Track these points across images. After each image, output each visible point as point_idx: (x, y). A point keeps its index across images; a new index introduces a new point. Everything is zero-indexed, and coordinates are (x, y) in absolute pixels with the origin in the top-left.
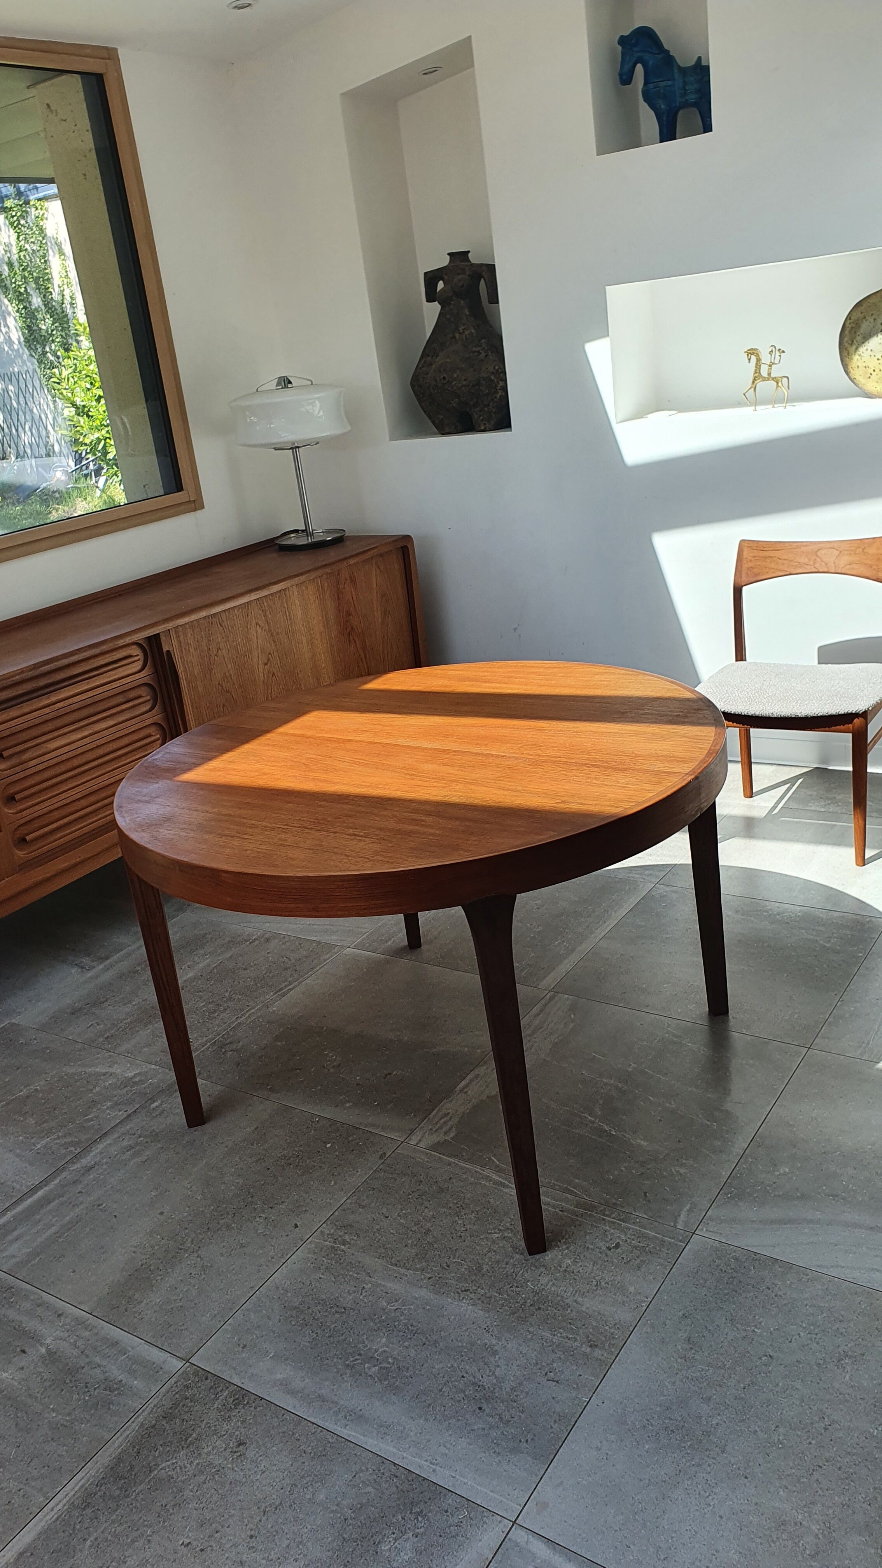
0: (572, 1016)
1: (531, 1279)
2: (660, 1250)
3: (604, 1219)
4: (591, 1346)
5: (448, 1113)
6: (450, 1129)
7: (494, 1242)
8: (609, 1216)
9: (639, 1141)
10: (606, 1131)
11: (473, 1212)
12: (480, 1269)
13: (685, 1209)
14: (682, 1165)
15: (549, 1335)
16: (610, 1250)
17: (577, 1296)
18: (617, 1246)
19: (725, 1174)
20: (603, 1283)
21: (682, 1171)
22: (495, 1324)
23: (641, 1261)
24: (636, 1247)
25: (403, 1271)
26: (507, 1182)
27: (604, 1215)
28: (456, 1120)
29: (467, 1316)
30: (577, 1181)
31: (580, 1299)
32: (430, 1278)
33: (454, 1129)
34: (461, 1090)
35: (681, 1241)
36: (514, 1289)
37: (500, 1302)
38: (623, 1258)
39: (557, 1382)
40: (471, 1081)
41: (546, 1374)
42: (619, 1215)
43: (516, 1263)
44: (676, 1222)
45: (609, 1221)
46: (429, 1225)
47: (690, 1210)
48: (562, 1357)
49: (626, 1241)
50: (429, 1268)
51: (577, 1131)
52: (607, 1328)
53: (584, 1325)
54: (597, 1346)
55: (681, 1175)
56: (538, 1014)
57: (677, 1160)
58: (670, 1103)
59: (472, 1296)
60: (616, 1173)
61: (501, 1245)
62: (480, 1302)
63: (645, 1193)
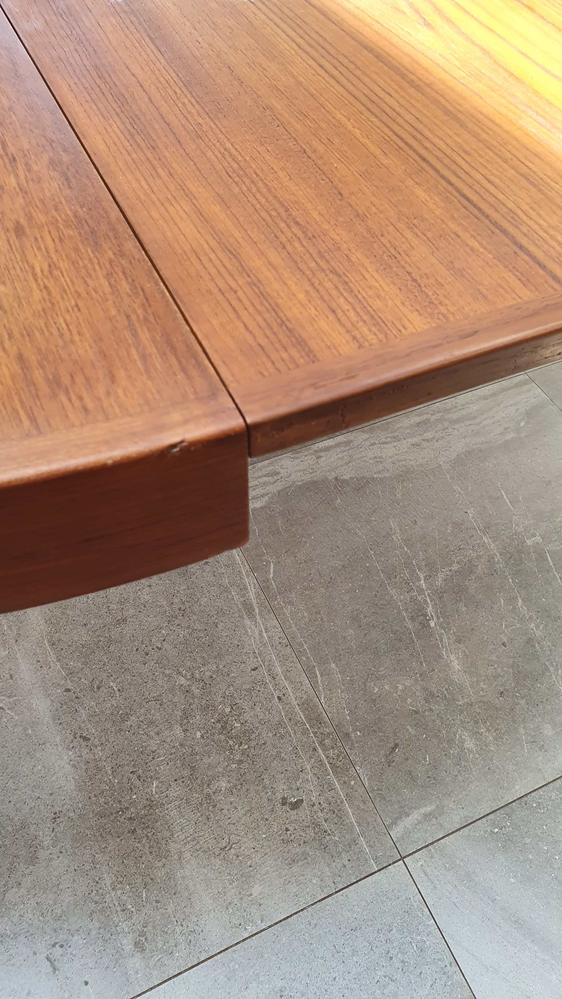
0: (522, 424)
1: (162, 778)
2: (340, 853)
3: (315, 749)
4: (136, 944)
5: (278, 473)
6: (263, 496)
7: (172, 690)
8: (325, 749)
9: (452, 657)
10: (425, 615)
11: (189, 627)
12: (125, 718)
13: (422, 811)
14: (476, 734)
15: (108, 884)
16: (284, 804)
17: (188, 847)
18: (296, 805)
19: (519, 790)
20: (233, 851)
21: (469, 744)
22: (72, 814)
23: (303, 853)
24: (316, 825)
25: (52, 658)
26: (257, 611)
27: (321, 743)
28: (279, 486)
29: (54, 778)
30: (333, 665)
31: (187, 855)
32: (68, 690)
33: (267, 498)
34: (316, 451)
35: (376, 859)
36: (134, 777)
37: (105, 787)
38: (287, 830)
39: (55, 969)
40: (338, 445)
41: (54, 945)
42: (338, 756)
43: (169, 740)
44: (394, 823)
45: (319, 756)
46: (132, 611)
47: (427, 817)
48: (94, 933)
49: (313, 805)
50: (80, 675)
51: (393, 592)
52: (178, 929)
53: (157, 902)
54: (143, 950)
55: (462, 749)
56: (485, 398)
57: (476, 722)
58: (537, 627)
59: (85, 751)
60: (387, 687)
61: (176, 699)
62: (84, 767)
63: (396, 745)
